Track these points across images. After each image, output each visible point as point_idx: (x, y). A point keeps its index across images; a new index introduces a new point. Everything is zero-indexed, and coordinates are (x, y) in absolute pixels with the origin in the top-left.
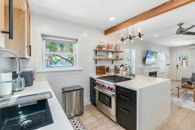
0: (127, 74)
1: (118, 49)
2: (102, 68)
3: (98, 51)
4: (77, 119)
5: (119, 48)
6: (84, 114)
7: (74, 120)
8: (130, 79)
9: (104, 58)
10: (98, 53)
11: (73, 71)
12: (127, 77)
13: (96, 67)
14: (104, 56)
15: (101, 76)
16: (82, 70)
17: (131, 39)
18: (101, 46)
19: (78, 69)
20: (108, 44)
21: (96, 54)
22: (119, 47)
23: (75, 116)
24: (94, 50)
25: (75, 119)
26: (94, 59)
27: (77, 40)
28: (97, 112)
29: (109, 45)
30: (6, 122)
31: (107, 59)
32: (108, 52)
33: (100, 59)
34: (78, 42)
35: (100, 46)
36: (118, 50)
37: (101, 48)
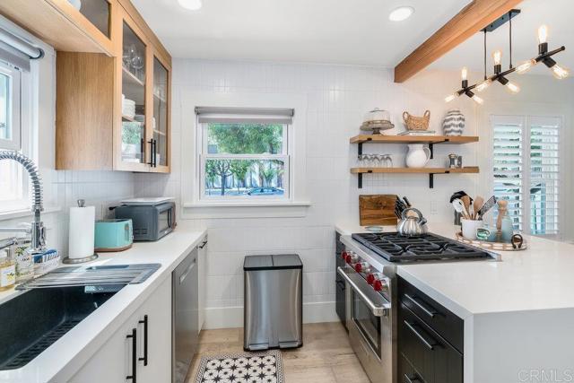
0: (481, 231)
1: (452, 128)
2: (384, 203)
3: (365, 142)
4: (273, 360)
5: (460, 125)
6: (302, 352)
7: (264, 361)
8: (485, 256)
9: (388, 165)
10: (367, 149)
11: (281, 209)
12: (476, 244)
13: (361, 198)
14: (388, 158)
15: (374, 230)
16: (307, 206)
17: (504, 82)
18: (373, 122)
19: (295, 203)
20: (406, 116)
21: (360, 153)
22: (457, 123)
23: (270, 348)
24: (352, 142)
25: (270, 358)
26: (352, 171)
27: (292, 113)
28: (346, 357)
29: (409, 116)
30: (64, 320)
31: (406, 169)
32: (406, 144)
33: (370, 172)
34: (295, 119)
35: (369, 123)
36: (453, 134)
37: (376, 131)
